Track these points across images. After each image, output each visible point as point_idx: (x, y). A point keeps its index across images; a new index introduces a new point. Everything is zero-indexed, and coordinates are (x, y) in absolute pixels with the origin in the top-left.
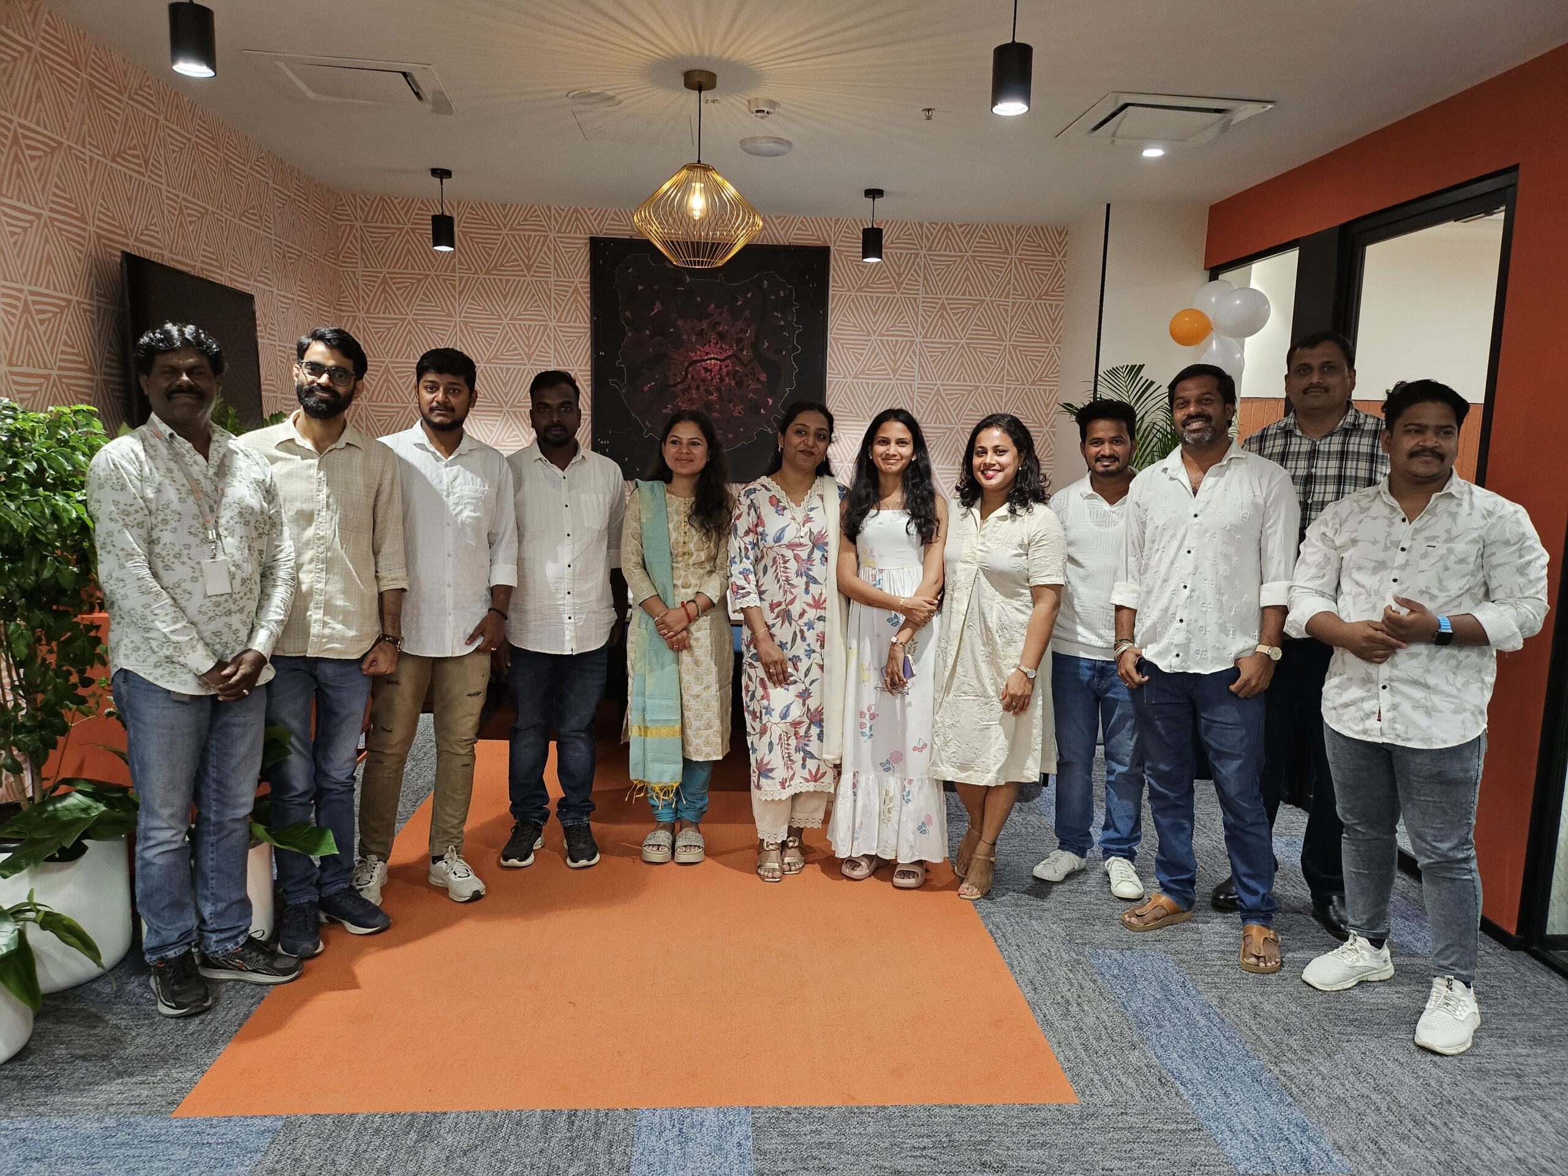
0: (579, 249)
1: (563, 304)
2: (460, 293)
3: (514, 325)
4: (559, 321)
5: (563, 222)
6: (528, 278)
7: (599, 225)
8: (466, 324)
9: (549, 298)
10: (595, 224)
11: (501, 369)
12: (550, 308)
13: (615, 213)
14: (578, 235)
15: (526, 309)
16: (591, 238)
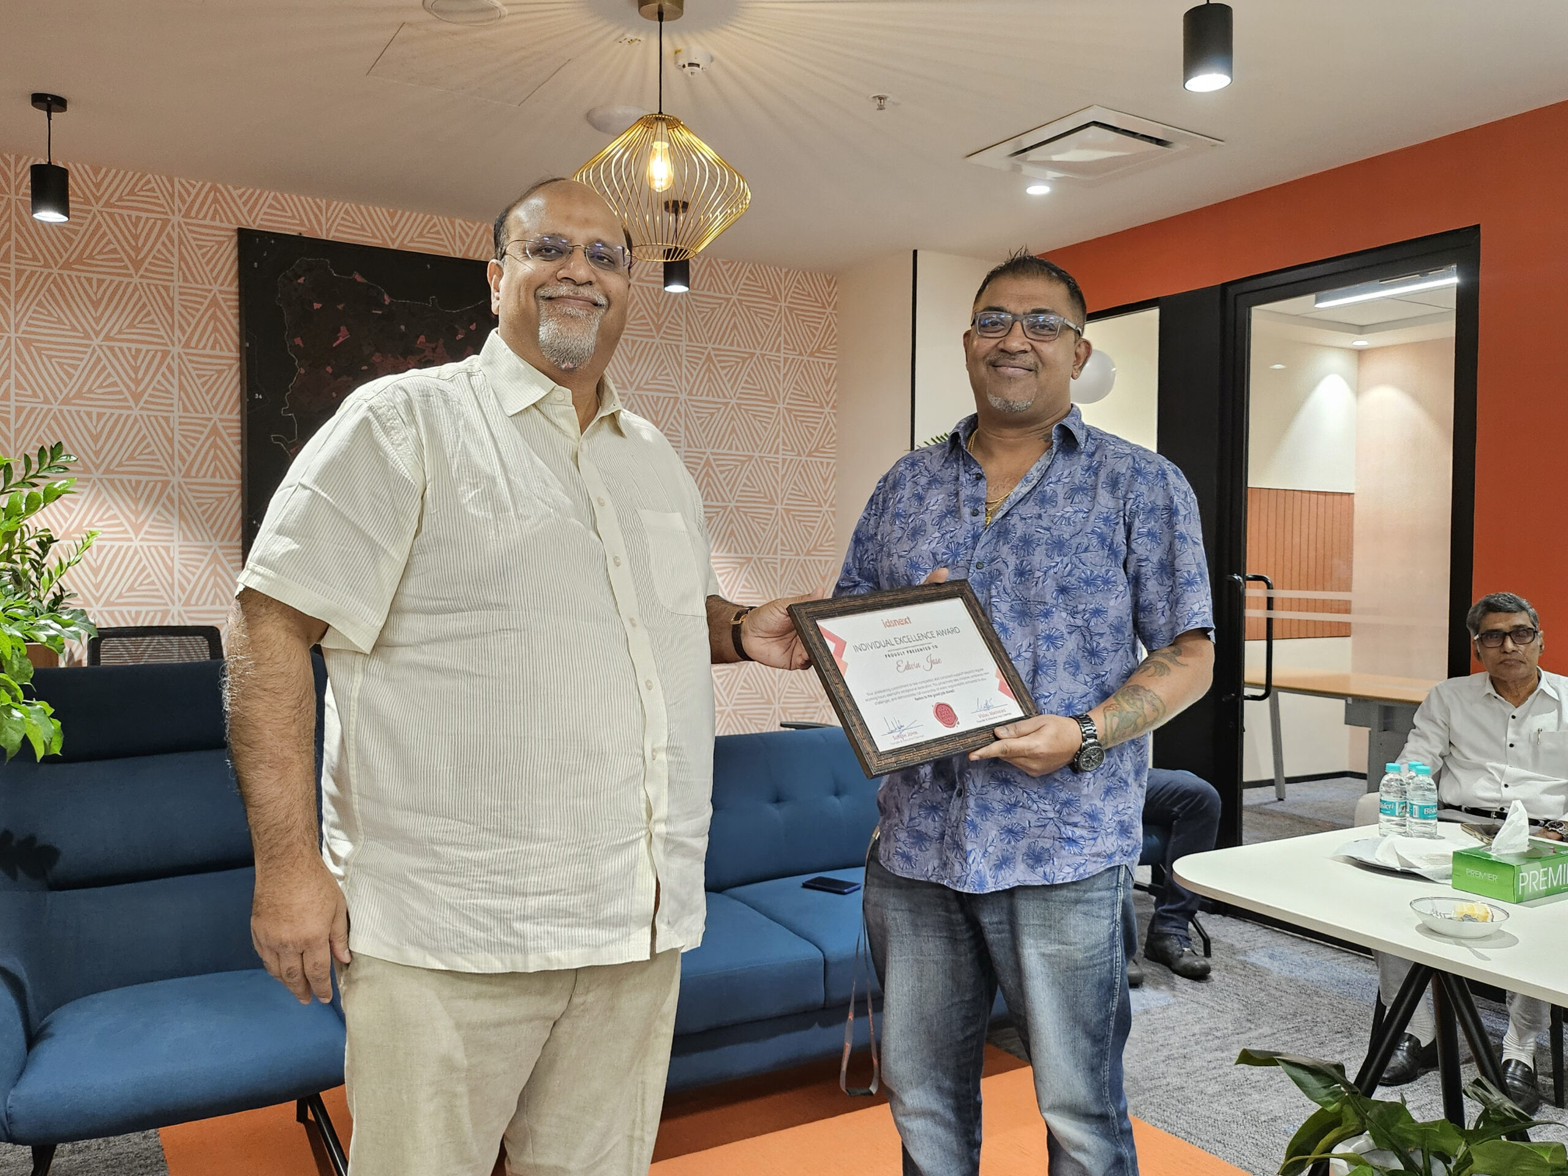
0: (220, 243)
1: (194, 322)
2: (18, 295)
3: (111, 349)
4: (187, 345)
5: (193, 202)
6: (136, 280)
7: (250, 212)
8: (27, 343)
9: (171, 311)
10: (245, 210)
11: (89, 414)
12: (172, 327)
13: (275, 198)
14: (217, 223)
15: (131, 325)
16: (239, 229)
